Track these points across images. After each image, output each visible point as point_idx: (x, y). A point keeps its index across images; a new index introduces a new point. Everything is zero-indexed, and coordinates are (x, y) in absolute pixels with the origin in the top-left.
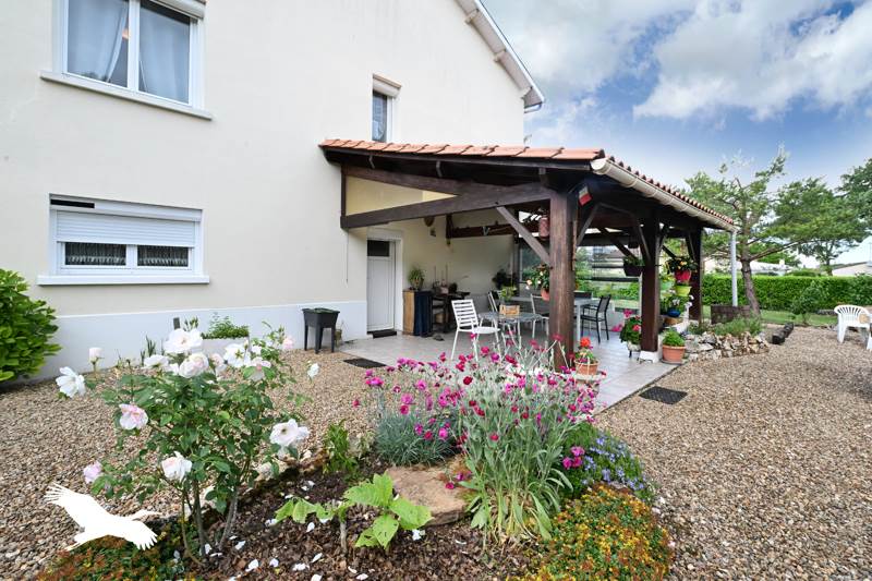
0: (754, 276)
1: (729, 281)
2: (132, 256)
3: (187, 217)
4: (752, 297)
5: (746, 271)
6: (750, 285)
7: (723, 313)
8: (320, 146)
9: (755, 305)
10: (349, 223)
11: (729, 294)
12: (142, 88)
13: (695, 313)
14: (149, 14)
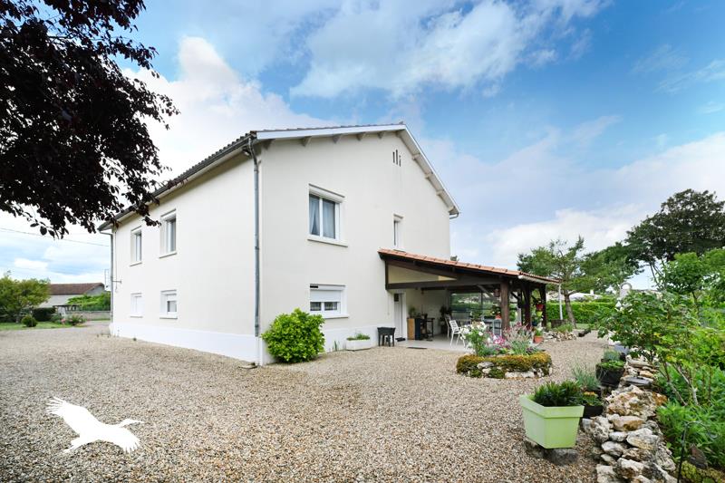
0: (571, 304)
1: (558, 306)
2: (323, 306)
3: (338, 289)
4: (571, 316)
5: (567, 300)
6: (570, 309)
7: (556, 323)
8: (379, 253)
9: (573, 320)
10: (389, 287)
11: (559, 315)
12: (325, 235)
13: (544, 324)
14: (326, 203)
